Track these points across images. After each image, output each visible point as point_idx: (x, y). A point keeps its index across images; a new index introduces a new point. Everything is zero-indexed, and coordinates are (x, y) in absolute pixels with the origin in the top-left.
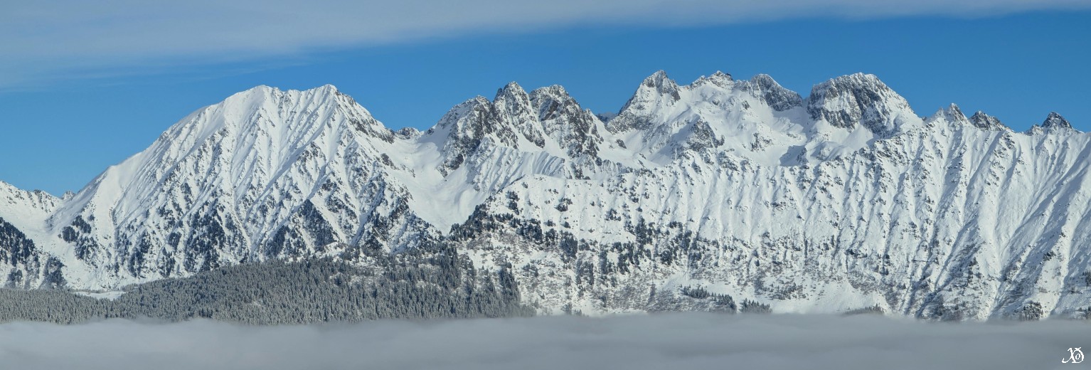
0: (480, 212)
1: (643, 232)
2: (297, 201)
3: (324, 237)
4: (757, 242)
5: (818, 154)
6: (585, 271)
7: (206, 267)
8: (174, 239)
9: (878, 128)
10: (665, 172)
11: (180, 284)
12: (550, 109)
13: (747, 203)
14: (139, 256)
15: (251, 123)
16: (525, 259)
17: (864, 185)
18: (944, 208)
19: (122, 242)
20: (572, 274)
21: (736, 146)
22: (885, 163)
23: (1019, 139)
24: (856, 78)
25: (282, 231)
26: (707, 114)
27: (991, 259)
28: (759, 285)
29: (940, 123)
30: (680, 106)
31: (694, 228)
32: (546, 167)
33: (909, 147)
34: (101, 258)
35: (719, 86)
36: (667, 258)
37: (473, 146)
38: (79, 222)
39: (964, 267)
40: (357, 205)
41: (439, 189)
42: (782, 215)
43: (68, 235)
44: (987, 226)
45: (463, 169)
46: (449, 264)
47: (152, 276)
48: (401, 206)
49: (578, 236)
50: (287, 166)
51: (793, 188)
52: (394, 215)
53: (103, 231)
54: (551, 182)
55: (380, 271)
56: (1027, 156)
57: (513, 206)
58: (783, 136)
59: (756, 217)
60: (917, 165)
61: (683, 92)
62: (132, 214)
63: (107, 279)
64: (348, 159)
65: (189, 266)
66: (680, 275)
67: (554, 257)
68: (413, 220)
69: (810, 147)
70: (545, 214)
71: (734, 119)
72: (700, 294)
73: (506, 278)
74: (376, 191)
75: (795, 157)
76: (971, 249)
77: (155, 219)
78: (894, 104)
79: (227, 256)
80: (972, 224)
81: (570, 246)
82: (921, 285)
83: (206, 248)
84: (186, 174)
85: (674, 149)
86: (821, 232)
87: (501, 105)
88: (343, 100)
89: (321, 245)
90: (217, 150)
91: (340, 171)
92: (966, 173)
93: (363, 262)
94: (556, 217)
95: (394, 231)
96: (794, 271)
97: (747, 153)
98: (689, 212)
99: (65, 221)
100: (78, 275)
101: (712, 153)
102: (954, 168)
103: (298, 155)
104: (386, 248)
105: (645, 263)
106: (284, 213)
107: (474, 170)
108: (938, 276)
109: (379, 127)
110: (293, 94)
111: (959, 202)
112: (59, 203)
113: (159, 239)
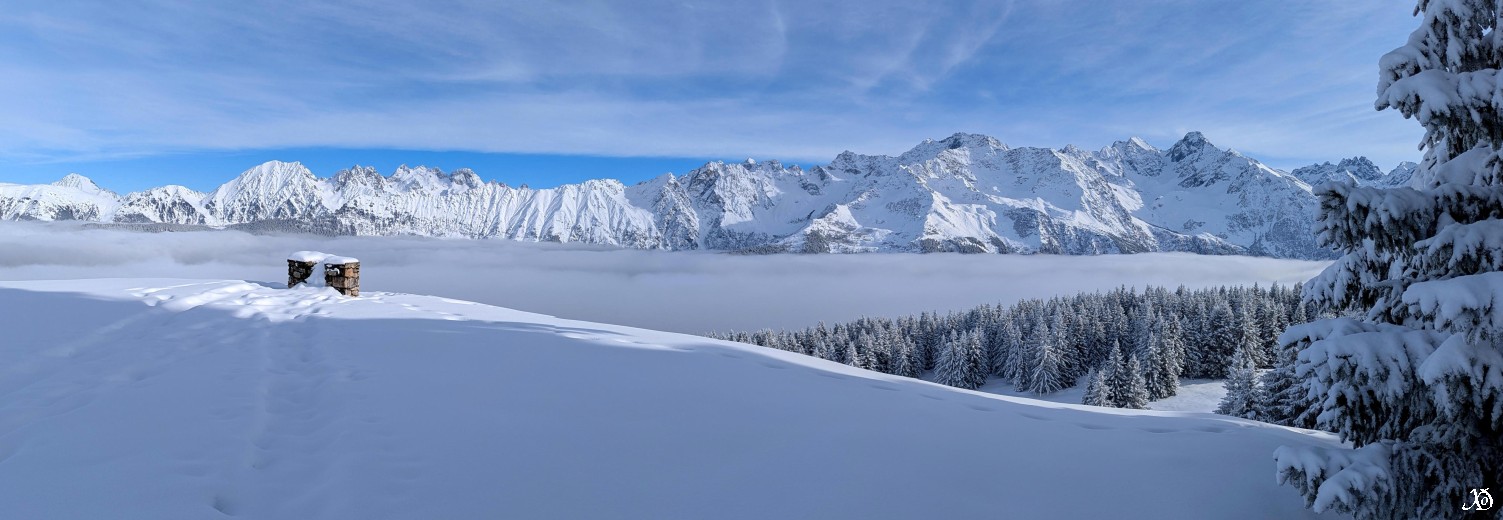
0: (345, 206)
1: (396, 214)
2: (285, 199)
3: (294, 211)
4: (431, 219)
5: (452, 193)
6: (378, 226)
7: (254, 220)
8: (243, 210)
9: (471, 186)
10: (404, 196)
11: (245, 225)
12: (369, 174)
13: (429, 207)
14: (231, 215)
15: (271, 173)
16: (359, 222)
17: (465, 203)
18: (489, 211)
19: (226, 210)
20: (373, 227)
21: (426, 189)
22: (472, 197)
23: (513, 191)
24: (465, 170)
25: (280, 209)
26: (418, 179)
27: (503, 227)
28: (432, 232)
29: (490, 185)
30: (410, 176)
31: (412, 214)
32: (366, 193)
33: (479, 192)
34: (218, 216)
35: (422, 170)
36: (404, 223)
37: (344, 184)
38: (211, 202)
39: (495, 229)
40: (305, 202)
41: (331, 198)
42: (440, 211)
43: (207, 207)
44: (502, 217)
45: (340, 191)
46: (334, 222)
47: (235, 222)
48: (319, 203)
49: (376, 214)
50: (282, 187)
51: (444, 203)
52: (317, 206)
53: (219, 206)
54: (370, 198)
55: (312, 224)
56: (515, 196)
57: (356, 204)
58: (441, 187)
59: (432, 211)
60: (482, 198)
61: (411, 171)
62: (229, 200)
63: (220, 223)
64: (303, 186)
65: (248, 219)
66: (407, 228)
67: (368, 221)
68: (323, 207)
69: (449, 190)
70: (365, 207)
71: (427, 181)
72: (413, 234)
73: (352, 227)
74: (311, 198)
75: (445, 193)
76: (497, 223)
77: (237, 204)
78: (476, 178)
79: (261, 216)
80: (498, 216)
81: (373, 218)
82: (481, 234)
83: (254, 214)
84: (249, 188)
85: (407, 189)
86: (452, 217)
87: (353, 172)
88: (302, 167)
89: (292, 214)
90: (259, 181)
91: (300, 190)
92: (497, 200)
93: (306, 220)
94: (369, 208)
95: (317, 211)
96: (443, 228)
97: (430, 191)
98: (411, 209)
99: (206, 202)
100: (210, 220)
101: (419, 191)
102: (493, 198)
103: (286, 184)
104: (314, 216)
105: (397, 224)
106: (281, 203)
107: (343, 192)
108: (487, 231)
109: (313, 176)
110: (286, 164)
111: (494, 209)
112: (204, 196)
113: (238, 209)
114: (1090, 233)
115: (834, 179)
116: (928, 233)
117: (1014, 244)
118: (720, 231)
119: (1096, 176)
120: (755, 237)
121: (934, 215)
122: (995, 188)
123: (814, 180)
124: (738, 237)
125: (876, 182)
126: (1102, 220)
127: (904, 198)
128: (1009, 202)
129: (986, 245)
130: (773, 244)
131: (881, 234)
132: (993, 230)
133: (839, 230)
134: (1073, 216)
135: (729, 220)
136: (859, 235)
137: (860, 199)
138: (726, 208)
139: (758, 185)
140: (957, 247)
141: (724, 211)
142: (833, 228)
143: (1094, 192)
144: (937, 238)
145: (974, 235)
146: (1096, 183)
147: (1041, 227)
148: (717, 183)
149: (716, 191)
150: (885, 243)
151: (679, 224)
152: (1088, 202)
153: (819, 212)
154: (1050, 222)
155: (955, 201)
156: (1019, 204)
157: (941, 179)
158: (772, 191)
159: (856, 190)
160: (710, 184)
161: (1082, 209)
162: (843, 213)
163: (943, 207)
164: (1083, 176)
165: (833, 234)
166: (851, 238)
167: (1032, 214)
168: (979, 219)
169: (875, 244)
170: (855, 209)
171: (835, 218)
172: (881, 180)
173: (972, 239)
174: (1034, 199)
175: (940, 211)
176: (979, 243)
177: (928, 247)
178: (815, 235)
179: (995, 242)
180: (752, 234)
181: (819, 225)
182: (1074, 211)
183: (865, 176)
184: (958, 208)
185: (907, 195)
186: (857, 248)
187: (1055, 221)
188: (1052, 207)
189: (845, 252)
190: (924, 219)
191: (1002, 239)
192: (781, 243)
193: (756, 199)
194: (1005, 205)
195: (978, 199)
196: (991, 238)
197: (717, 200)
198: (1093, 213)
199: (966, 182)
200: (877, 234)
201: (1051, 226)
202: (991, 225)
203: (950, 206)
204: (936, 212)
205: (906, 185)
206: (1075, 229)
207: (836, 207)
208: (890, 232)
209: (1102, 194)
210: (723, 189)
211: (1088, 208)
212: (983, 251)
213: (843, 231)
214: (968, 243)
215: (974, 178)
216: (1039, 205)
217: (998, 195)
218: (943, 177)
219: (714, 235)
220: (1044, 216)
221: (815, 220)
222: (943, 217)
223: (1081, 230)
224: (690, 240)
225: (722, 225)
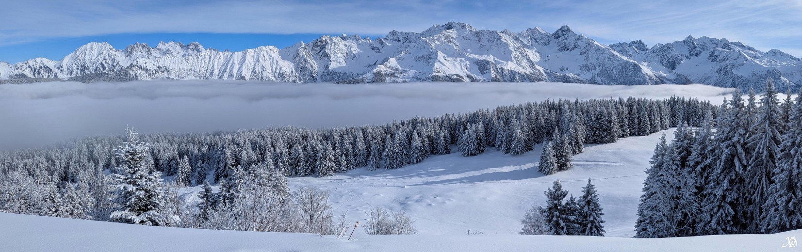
0: (131, 64)
1: (159, 68)
2: (100, 62)
3: (104, 68)
4: (178, 69)
5: (188, 55)
6: (149, 74)
7: (83, 74)
8: (78, 69)
9: (198, 51)
10: (163, 58)
11: (79, 77)
12: (144, 47)
13: (177, 63)
14: (71, 72)
15: (92, 48)
16: (139, 72)
17: (196, 60)
18: (209, 64)
19: (68, 70)
20: (147, 75)
21: (175, 54)
22: (199, 57)
23: (221, 53)
24: (195, 43)
25: (97, 67)
26: (170, 48)
27: (216, 72)
28: (178, 76)
29: (208, 50)
30: (166, 47)
31: (168, 67)
32: (143, 57)
33: (203, 54)
34: (65, 73)
35: (172, 43)
36: (163, 72)
37: (130, 53)
38: (60, 66)
39: (212, 73)
40: (110, 63)
41: (124, 60)
42: (182, 65)
43: (58, 68)
44: (215, 67)
45: (129, 57)
46: (126, 73)
47: (74, 76)
48: (118, 63)
49: (148, 68)
50: (98, 56)
51: (184, 60)
52: (117, 65)
53: (65, 68)
54: (145, 59)
55: (114, 74)
56: (222, 56)
57: (137, 63)
58: (182, 52)
59: (178, 65)
60: (204, 57)
61: (166, 44)
62: (70, 64)
63: (66, 76)
64: (109, 55)
65: (80, 74)
66: (165, 75)
67: (144, 72)
68: (120, 65)
69: (187, 54)
70: (142, 64)
71: (175, 49)
72: (169, 78)
73: (136, 76)
74: (113, 60)
75: (184, 55)
76: (213, 71)
77: (74, 65)
78: (201, 47)
79: (87, 72)
80: (213, 66)
81: (147, 70)
82: (205, 76)
83: (83, 71)
84: (80, 57)
85: (164, 54)
86: (189, 68)
87: (135, 46)
88: (108, 45)
89: (104, 70)
90: (85, 53)
91: (107, 57)
92: (212, 58)
93: (111, 73)
94: (144, 65)
95: (117, 67)
96: (184, 74)
97: (177, 55)
98: (167, 64)
99: (58, 66)
100: (60, 75)
101: (171, 54)
102: (210, 57)
103: (100, 54)
104: (115, 70)
105: (160, 73)
106: (97, 64)
107: (130, 57)
108: (208, 75)
109: (114, 49)
110: (99, 43)
111: (211, 63)
112: (57, 62)
113: (75, 69)
114: (515, 72)
115: (388, 44)
116: (435, 72)
117: (478, 77)
118: (329, 71)
119: (518, 45)
120: (347, 75)
121: (438, 63)
122: (469, 50)
123: (377, 44)
124: (338, 75)
125: (408, 46)
126: (521, 66)
127: (423, 55)
128: (476, 56)
129: (465, 78)
130: (357, 78)
131: (411, 73)
132: (468, 71)
133: (391, 71)
134: (507, 64)
135: (333, 66)
136: (401, 73)
137: (401, 55)
138: (331, 60)
139: (349, 47)
140: (450, 79)
141: (331, 61)
142: (388, 69)
143: (517, 52)
144: (440, 74)
145: (459, 73)
146: (518, 48)
147: (492, 69)
148: (327, 47)
149: (327, 51)
150: (413, 77)
151: (307, 68)
152: (515, 57)
153: (380, 61)
154: (496, 67)
155: (448, 56)
156: (481, 58)
157: (442, 44)
158: (355, 50)
159: (399, 50)
160: (323, 47)
161: (511, 61)
162: (393, 62)
163: (443, 59)
164: (512, 45)
165: (388, 72)
166: (397, 75)
167: (487, 63)
168: (461, 65)
169: (409, 78)
170: (399, 60)
171: (388, 65)
172: (411, 45)
173: (457, 75)
174: (488, 55)
175: (441, 61)
176: (461, 77)
177: (435, 79)
178: (379, 73)
179: (469, 76)
180: (345, 73)
181: (380, 68)
182: (507, 62)
183: (403, 43)
184: (450, 59)
185: (425, 52)
186: (400, 80)
187: (498, 66)
188: (497, 59)
189: (394, 82)
190: (433, 65)
191: (472, 75)
192: (361, 77)
193: (347, 55)
194: (474, 58)
195: (460, 55)
196: (467, 74)
197: (327, 55)
198: (517, 63)
199: (454, 46)
200: (409, 73)
201: (497, 69)
202: (467, 68)
203: (447, 58)
204: (439, 61)
205: (424, 48)
206: (508, 70)
207: (389, 59)
208: (416, 71)
209: (522, 53)
210: (330, 50)
211: (514, 60)
212: (463, 81)
213: (393, 71)
214: (456, 77)
215: (459, 45)
216: (491, 58)
217: (470, 53)
218: (443, 44)
219: (326, 74)
220: (493, 64)
221: (378, 65)
222: (443, 64)
223: (511, 71)
224: (313, 77)
225: (330, 68)
